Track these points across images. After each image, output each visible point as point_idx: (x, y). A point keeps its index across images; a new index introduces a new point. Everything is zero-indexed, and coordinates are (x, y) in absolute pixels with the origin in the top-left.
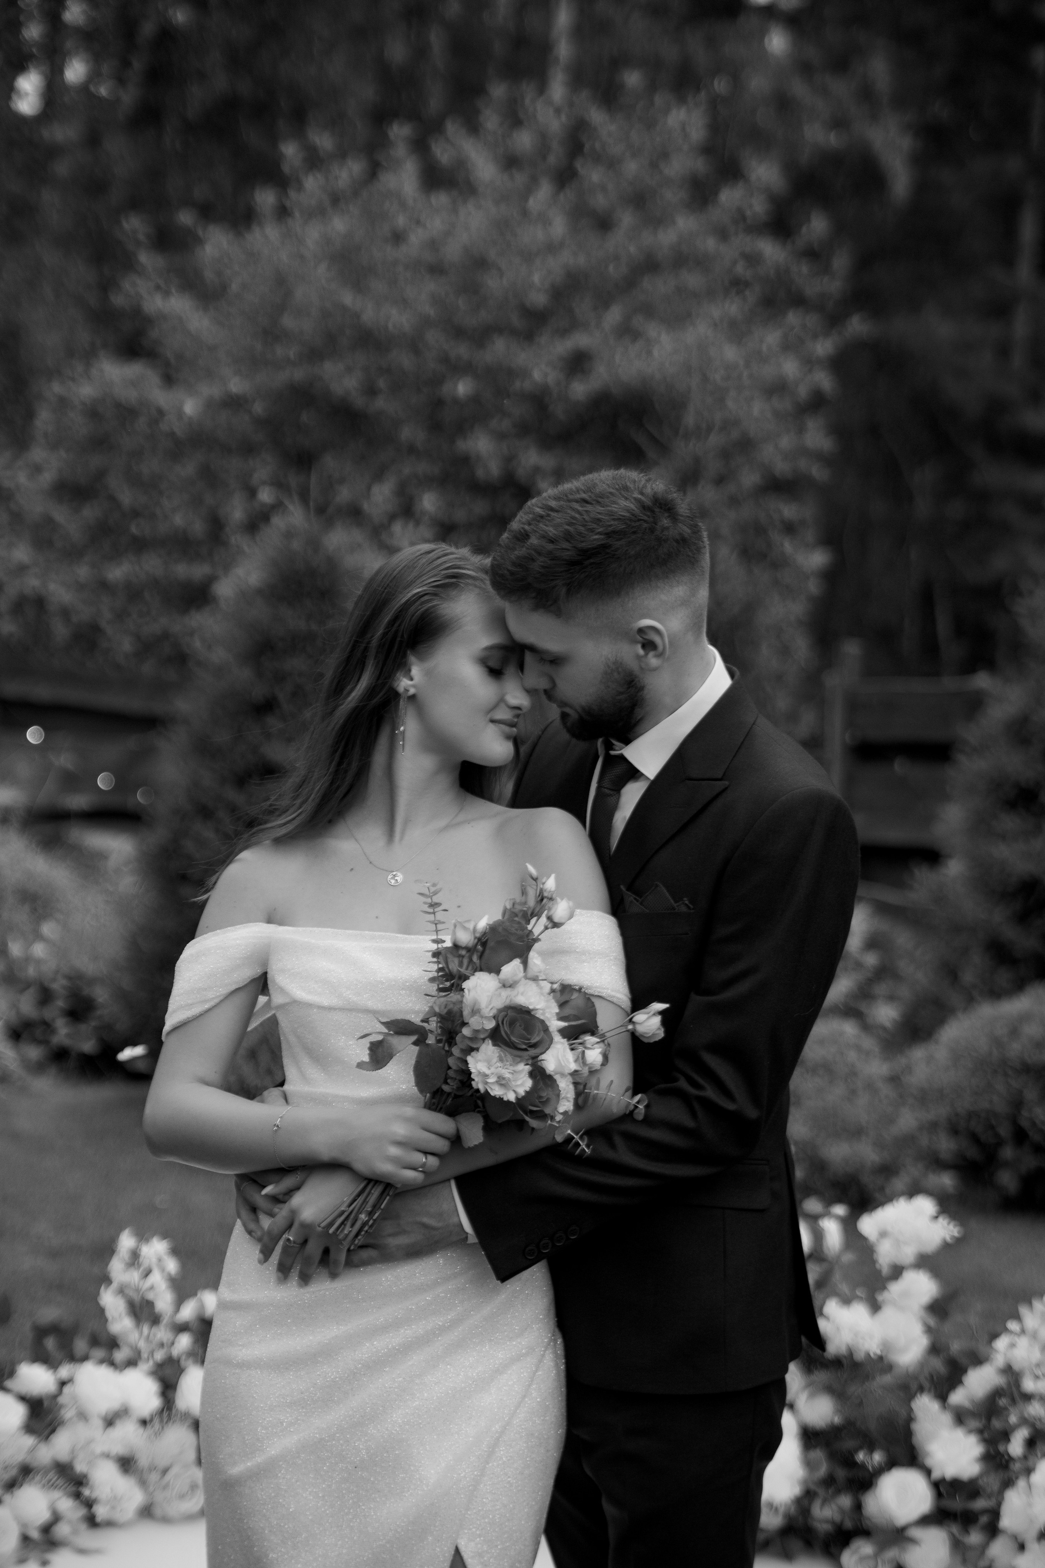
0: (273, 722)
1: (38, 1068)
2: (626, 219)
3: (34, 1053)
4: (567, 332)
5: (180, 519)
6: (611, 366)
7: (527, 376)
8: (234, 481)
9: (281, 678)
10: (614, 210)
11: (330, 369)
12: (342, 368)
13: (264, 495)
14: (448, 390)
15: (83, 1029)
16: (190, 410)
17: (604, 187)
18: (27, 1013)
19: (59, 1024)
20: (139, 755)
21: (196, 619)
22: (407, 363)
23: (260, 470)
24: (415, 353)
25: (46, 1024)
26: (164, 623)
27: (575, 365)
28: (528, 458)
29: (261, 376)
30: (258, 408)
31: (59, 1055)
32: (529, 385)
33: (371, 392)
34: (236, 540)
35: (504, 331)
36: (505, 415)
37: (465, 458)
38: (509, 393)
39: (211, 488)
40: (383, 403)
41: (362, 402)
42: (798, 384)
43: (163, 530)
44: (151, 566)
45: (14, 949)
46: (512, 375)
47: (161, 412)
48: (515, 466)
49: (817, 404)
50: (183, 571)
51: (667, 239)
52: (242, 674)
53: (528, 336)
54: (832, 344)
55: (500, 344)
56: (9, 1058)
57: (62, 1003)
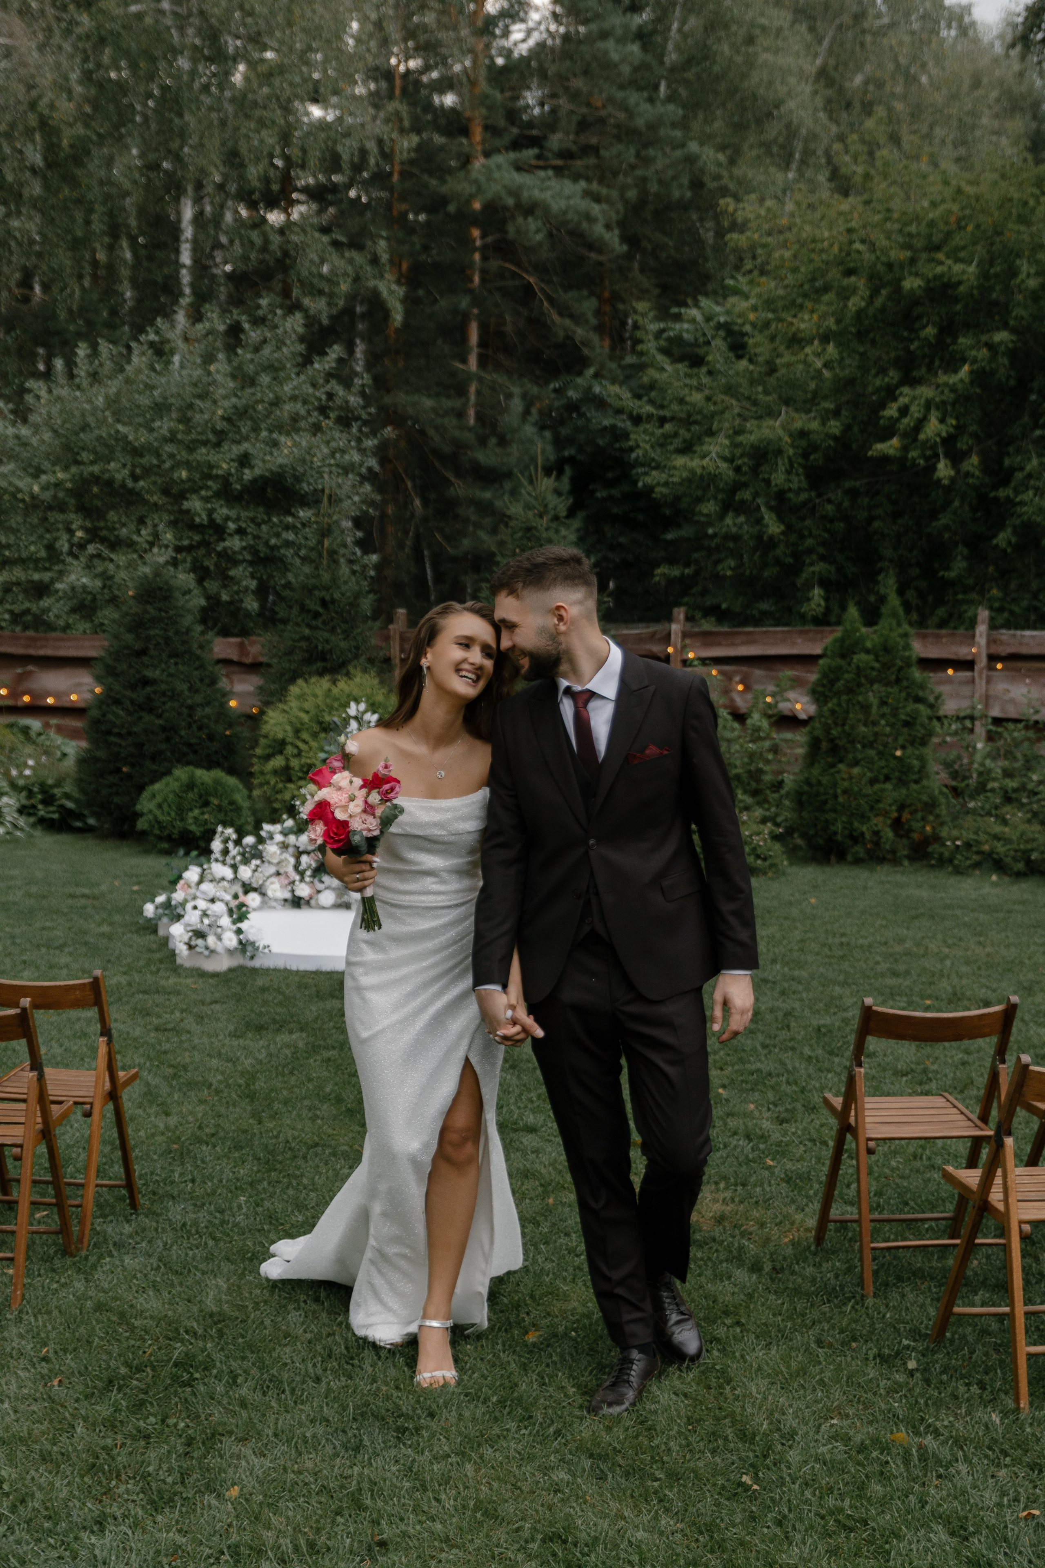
0: (146, 659)
1: (33, 825)
2: (265, 379)
3: (32, 820)
4: (239, 443)
5: (32, 548)
6: (264, 461)
7: (219, 467)
8: (60, 526)
9: (148, 639)
10: (257, 373)
11: (113, 465)
12: (119, 465)
13: (79, 534)
14: (176, 475)
15: (51, 809)
16: (36, 488)
17: (252, 361)
18: (24, 802)
19: (40, 807)
20: (22, 678)
21: (45, 603)
22: (155, 462)
23: (77, 521)
24: (158, 456)
25: (34, 807)
26: (27, 605)
27: (244, 460)
28: (222, 511)
29: (74, 469)
30: (69, 485)
31: (42, 821)
32: (220, 472)
33: (135, 478)
34: (69, 559)
35: (205, 443)
36: (208, 488)
37: (188, 511)
38: (210, 477)
39: (48, 531)
40: (141, 483)
41: (130, 483)
42: (361, 466)
43: (24, 555)
44: (18, 573)
45: (14, 772)
46: (211, 467)
47: (19, 490)
48: (215, 516)
49: (371, 476)
50: (36, 577)
51: (287, 388)
52: (129, 637)
53: (218, 445)
54: (376, 442)
55: (204, 450)
56: (22, 822)
57: (40, 796)
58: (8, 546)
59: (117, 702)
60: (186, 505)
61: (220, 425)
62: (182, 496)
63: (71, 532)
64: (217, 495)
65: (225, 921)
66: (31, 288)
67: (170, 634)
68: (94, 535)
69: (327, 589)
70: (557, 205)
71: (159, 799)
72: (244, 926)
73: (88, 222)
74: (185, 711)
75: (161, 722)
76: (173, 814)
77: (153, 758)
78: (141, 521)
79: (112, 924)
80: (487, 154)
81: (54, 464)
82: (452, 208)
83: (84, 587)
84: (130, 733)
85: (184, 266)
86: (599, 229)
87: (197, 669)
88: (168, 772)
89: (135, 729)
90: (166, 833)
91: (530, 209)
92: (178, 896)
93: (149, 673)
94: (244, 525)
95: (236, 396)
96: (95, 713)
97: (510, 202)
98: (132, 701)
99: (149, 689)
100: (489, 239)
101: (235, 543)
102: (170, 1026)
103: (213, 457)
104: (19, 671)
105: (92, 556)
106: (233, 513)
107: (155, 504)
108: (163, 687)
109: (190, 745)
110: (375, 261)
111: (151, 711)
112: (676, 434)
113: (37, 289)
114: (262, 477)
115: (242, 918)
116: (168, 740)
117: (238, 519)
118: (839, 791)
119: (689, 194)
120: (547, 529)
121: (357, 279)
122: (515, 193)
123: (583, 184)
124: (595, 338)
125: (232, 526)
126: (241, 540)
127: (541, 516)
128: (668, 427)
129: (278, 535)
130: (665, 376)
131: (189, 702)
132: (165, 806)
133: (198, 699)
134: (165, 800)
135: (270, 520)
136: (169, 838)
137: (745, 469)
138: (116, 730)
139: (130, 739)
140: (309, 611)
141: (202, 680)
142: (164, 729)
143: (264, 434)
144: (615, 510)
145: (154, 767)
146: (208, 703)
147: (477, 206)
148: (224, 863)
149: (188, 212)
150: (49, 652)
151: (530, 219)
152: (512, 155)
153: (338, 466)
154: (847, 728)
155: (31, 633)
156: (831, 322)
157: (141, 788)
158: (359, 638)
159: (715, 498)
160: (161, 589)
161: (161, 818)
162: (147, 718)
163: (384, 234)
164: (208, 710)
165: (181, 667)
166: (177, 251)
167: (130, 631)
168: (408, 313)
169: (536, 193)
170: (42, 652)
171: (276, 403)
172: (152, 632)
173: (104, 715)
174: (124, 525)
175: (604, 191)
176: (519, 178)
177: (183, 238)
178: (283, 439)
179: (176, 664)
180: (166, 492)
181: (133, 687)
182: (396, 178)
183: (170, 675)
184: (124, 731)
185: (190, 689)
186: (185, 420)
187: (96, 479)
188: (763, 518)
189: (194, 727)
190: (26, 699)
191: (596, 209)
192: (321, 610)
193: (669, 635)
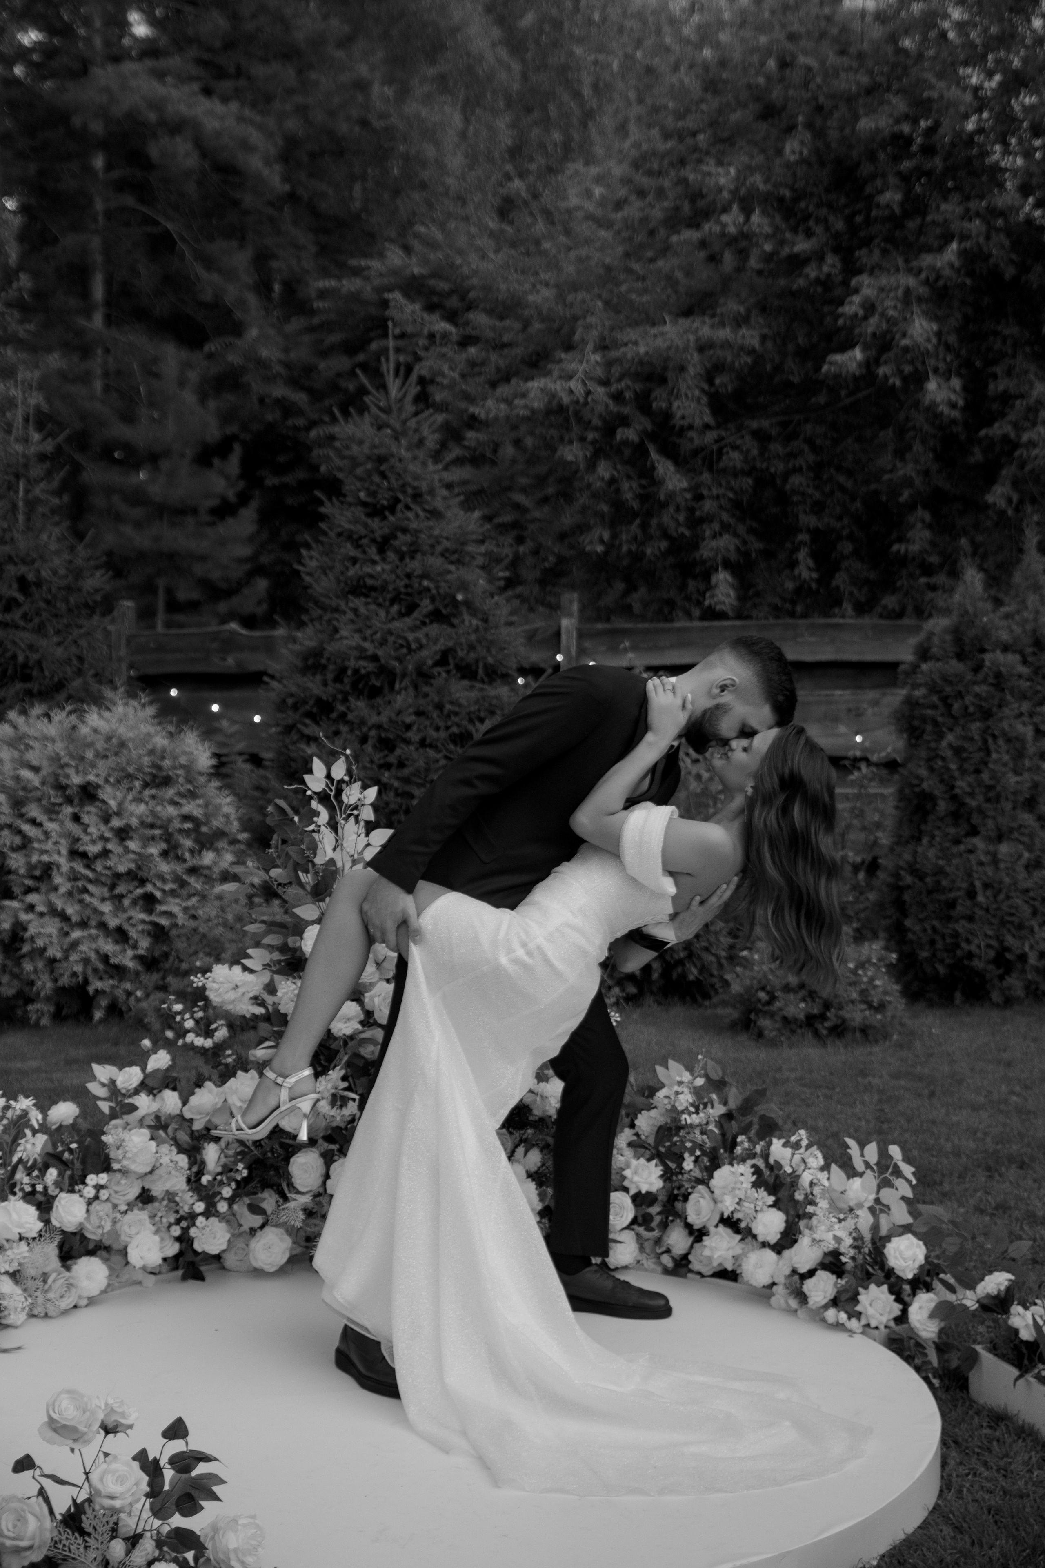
49: (37, 417)
54: (37, 373)
82: (75, 123)
91: (176, 127)
97: (152, 117)
118: (978, 884)
119: (355, 132)
123: (234, 107)
124: (250, 299)
137: (628, 395)
154: (985, 776)
156: (757, 180)
158: (83, 643)
159: (583, 439)
175: (259, 117)
176: (160, 88)
188: (653, 468)
192: (20, 597)
193: (558, 634)
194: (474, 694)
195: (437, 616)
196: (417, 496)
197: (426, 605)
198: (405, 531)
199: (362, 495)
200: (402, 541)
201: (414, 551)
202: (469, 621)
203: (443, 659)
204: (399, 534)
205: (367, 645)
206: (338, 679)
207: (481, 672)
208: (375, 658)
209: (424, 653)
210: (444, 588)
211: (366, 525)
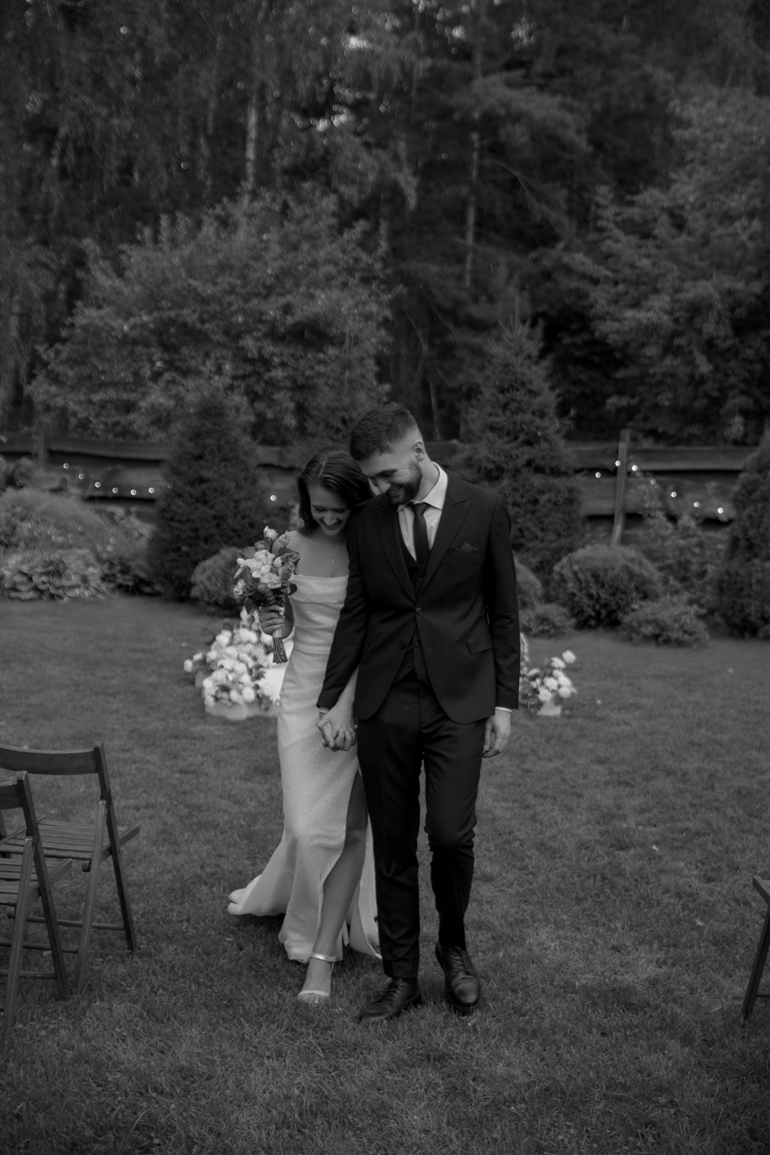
0: (202, 462)
1: (113, 590)
3: (112, 586)
4: (283, 295)
5: (122, 374)
6: (302, 310)
7: (267, 314)
8: (144, 358)
9: (205, 447)
10: (299, 242)
11: (185, 311)
12: (190, 311)
13: (159, 364)
14: (234, 320)
15: (127, 577)
16: (126, 328)
17: (295, 232)
18: (106, 571)
19: (119, 575)
20: (112, 474)
21: (132, 416)
22: (218, 309)
23: (157, 354)
24: (221, 304)
25: (114, 575)
26: (117, 418)
27: (287, 309)
28: (269, 349)
29: (155, 314)
30: (152, 326)
31: (120, 586)
32: (268, 318)
33: (203, 322)
34: (150, 383)
35: (257, 295)
36: (258, 330)
37: (243, 348)
38: (260, 321)
39: (135, 361)
40: (207, 325)
41: (198, 326)
42: (377, 315)
43: (116, 379)
44: (111, 394)
45: (99, 548)
46: (261, 313)
47: (113, 329)
48: (263, 352)
49: (385, 323)
50: (125, 396)
51: (322, 254)
52: (190, 445)
53: (266, 297)
54: (390, 296)
55: (256, 301)
56: (104, 587)
57: (118, 568)
58: (104, 372)
59: (179, 495)
60: (241, 343)
61: (270, 281)
62: (239, 336)
63: (153, 363)
64: (266, 336)
65: (246, 678)
66: (131, 175)
67: (222, 443)
68: (170, 365)
69: (346, 410)
70: (539, 114)
71: (209, 573)
72: (261, 683)
73: (175, 124)
74: (232, 504)
75: (212, 512)
76: (219, 585)
77: (206, 540)
78: (207, 355)
79: (160, 675)
80: (485, 74)
81: (141, 309)
82: (457, 117)
83: (161, 404)
84: (188, 521)
85: (249, 160)
86: (571, 134)
87: (242, 471)
88: (217, 552)
89: (193, 517)
90: (213, 599)
91: (517, 118)
92: (212, 655)
93: (205, 474)
94: (285, 360)
95: (282, 258)
96: (162, 504)
97: (502, 112)
98: (191, 496)
99: (204, 486)
100: (486, 142)
101: (278, 373)
102: (192, 768)
103: (264, 307)
104: (110, 469)
105: (168, 382)
106: (277, 350)
107: (218, 342)
108: (215, 484)
109: (235, 531)
110: (396, 157)
111: (205, 503)
112: (627, 293)
113: (136, 176)
114: (301, 322)
115: (259, 677)
116: (218, 526)
117: (281, 355)
118: (753, 581)
119: (642, 106)
120: (522, 365)
121: (382, 172)
122: (506, 104)
123: (559, 98)
124: (565, 220)
125: (276, 360)
126: (283, 371)
127: (517, 355)
128: (621, 287)
129: (312, 368)
130: (620, 246)
131: (235, 497)
132: (213, 579)
133: (242, 494)
134: (213, 573)
135: (306, 355)
136: (216, 604)
137: (682, 320)
138: (177, 518)
139: (188, 525)
140: (332, 427)
141: (246, 480)
142: (215, 518)
143: (303, 289)
144: (577, 353)
145: (207, 547)
146: (250, 498)
147: (476, 115)
148: (250, 629)
149: (253, 119)
150: (133, 455)
151: (517, 126)
152: (505, 75)
153: (360, 315)
154: (761, 529)
155: (120, 440)
157: (196, 563)
159: (657, 343)
160: (215, 408)
161: (210, 587)
162: (202, 508)
163: (403, 136)
164: (250, 504)
165: (230, 470)
166: (244, 149)
167: (190, 440)
168: (421, 200)
169: (523, 106)
170: (127, 455)
171: (314, 265)
172: (208, 441)
173: (169, 505)
174: (193, 358)
175: (576, 104)
176: (509, 93)
177: (248, 138)
178: (318, 293)
179: (226, 467)
180: (227, 333)
181: (192, 484)
182: (413, 93)
183: (221, 475)
184: (183, 519)
185: (236, 487)
186: (243, 277)
187: (172, 322)
188: (695, 360)
189: (239, 517)
190: (114, 491)
191: (569, 118)
192: (341, 427)
193: (617, 452)
194: (543, 481)
195: (529, 443)
196: (523, 384)
197: (522, 437)
198: (514, 401)
199: (497, 383)
200: (513, 406)
201: (520, 410)
202: (544, 445)
203: (529, 463)
204: (511, 403)
205: (492, 457)
206: (479, 471)
207: (547, 470)
208: (494, 462)
209: (518, 461)
210: (533, 429)
211: (497, 398)
